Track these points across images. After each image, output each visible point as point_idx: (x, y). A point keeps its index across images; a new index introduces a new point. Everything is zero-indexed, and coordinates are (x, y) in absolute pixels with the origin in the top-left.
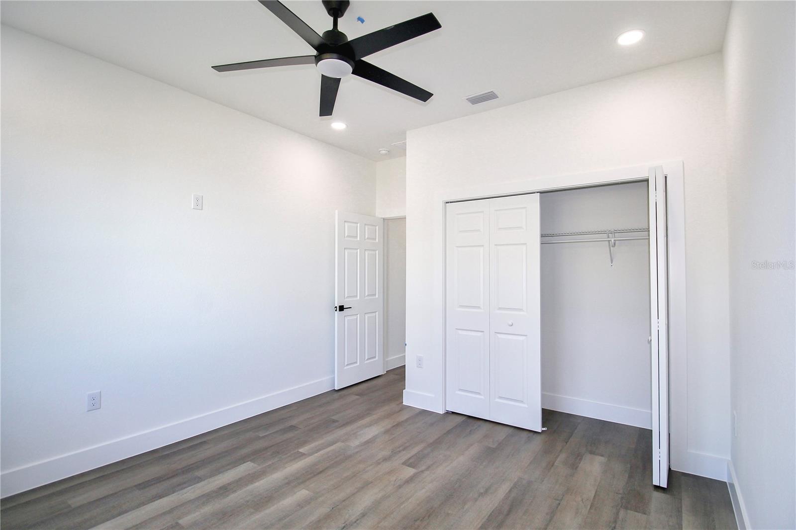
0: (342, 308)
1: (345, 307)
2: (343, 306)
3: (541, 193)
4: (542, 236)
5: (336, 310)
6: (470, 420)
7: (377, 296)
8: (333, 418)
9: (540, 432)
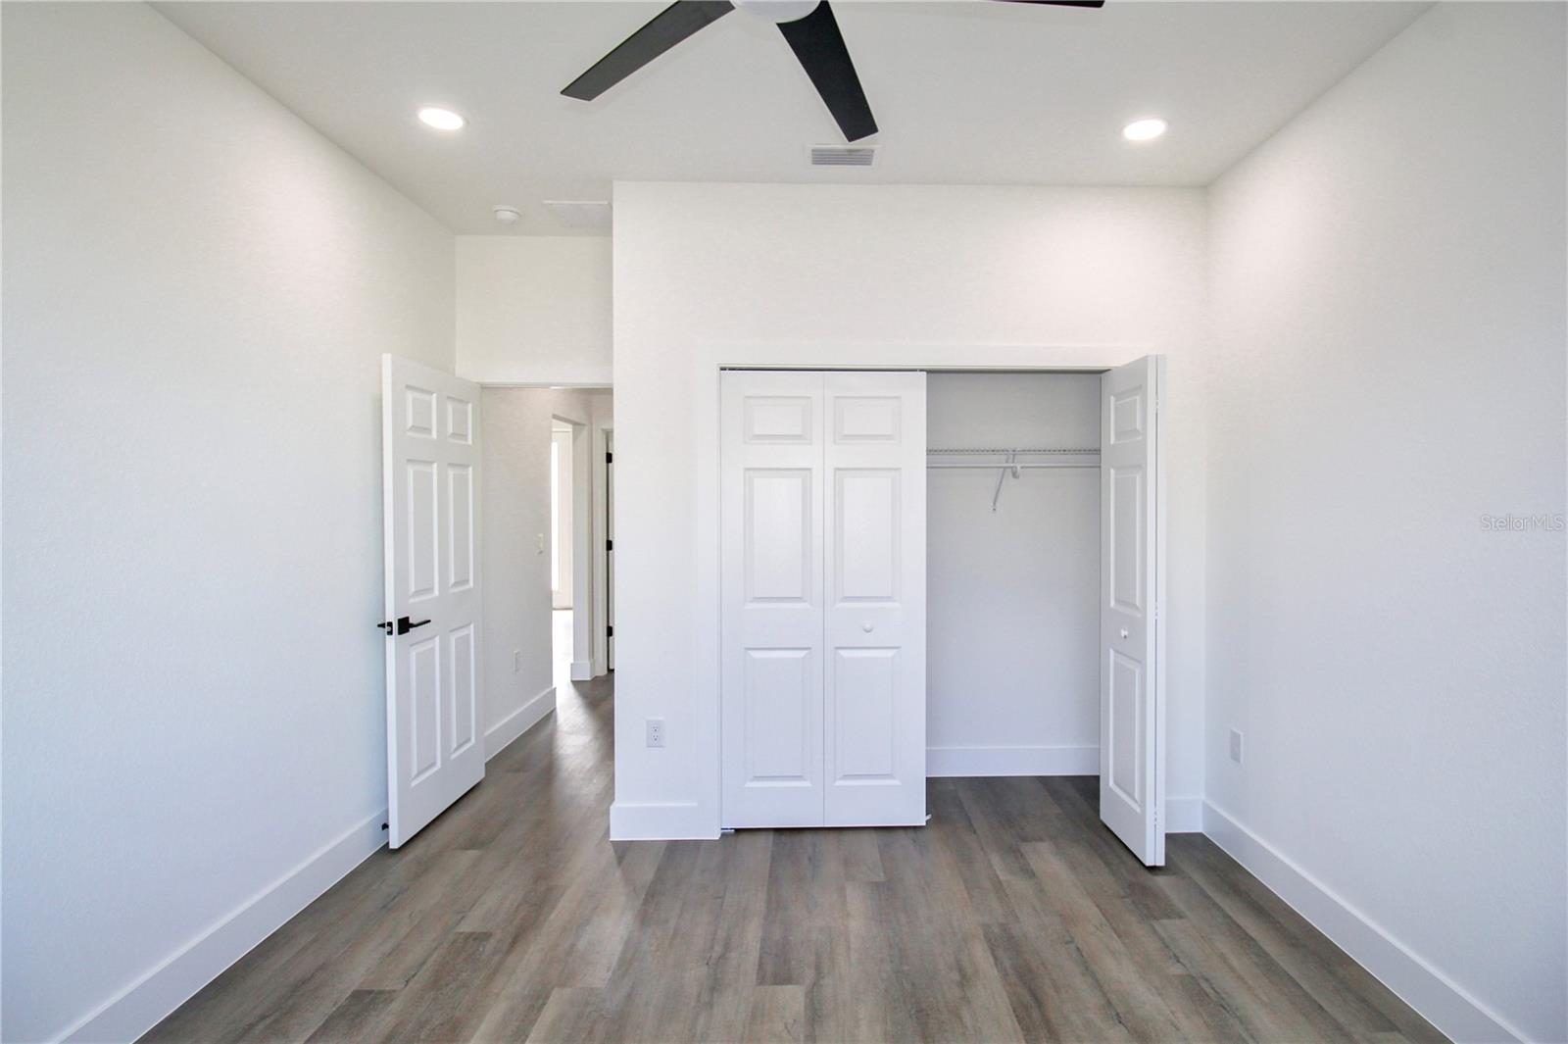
0: (405, 625)
1: (411, 621)
2: (407, 619)
3: (929, 372)
4: (929, 452)
5: (390, 633)
6: (785, 838)
7: (471, 584)
8: (466, 927)
9: (924, 824)
